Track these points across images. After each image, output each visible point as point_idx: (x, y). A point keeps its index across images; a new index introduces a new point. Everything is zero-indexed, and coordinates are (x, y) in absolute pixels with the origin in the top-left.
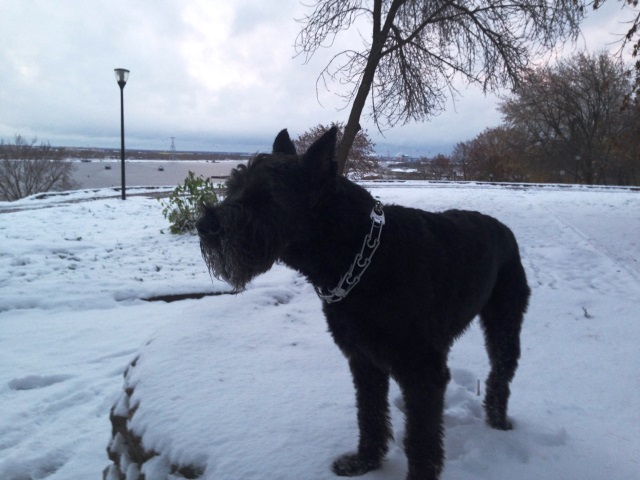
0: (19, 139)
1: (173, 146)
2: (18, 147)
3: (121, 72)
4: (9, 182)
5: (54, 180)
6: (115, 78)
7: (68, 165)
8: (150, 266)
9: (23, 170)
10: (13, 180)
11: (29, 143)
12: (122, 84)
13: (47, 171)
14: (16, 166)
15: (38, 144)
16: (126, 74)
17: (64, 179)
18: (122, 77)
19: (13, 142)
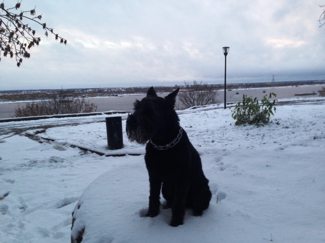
0: (195, 82)
1: (273, 80)
2: (194, 86)
3: (226, 48)
4: (191, 102)
5: (209, 100)
6: (223, 52)
7: (215, 93)
8: (210, 140)
9: (196, 96)
10: (192, 101)
11: (199, 84)
12: (226, 54)
13: (206, 96)
14: (193, 95)
15: (203, 84)
16: (228, 49)
17: (213, 99)
18: (226, 50)
19: (193, 84)
